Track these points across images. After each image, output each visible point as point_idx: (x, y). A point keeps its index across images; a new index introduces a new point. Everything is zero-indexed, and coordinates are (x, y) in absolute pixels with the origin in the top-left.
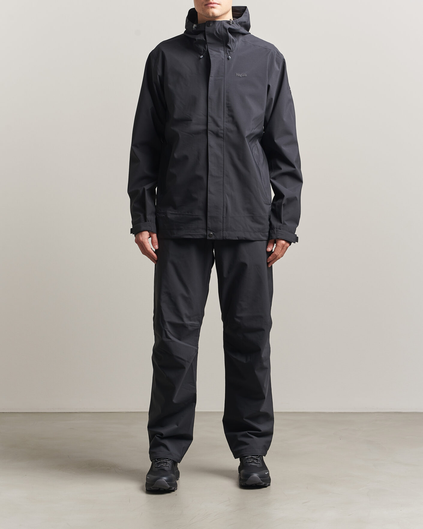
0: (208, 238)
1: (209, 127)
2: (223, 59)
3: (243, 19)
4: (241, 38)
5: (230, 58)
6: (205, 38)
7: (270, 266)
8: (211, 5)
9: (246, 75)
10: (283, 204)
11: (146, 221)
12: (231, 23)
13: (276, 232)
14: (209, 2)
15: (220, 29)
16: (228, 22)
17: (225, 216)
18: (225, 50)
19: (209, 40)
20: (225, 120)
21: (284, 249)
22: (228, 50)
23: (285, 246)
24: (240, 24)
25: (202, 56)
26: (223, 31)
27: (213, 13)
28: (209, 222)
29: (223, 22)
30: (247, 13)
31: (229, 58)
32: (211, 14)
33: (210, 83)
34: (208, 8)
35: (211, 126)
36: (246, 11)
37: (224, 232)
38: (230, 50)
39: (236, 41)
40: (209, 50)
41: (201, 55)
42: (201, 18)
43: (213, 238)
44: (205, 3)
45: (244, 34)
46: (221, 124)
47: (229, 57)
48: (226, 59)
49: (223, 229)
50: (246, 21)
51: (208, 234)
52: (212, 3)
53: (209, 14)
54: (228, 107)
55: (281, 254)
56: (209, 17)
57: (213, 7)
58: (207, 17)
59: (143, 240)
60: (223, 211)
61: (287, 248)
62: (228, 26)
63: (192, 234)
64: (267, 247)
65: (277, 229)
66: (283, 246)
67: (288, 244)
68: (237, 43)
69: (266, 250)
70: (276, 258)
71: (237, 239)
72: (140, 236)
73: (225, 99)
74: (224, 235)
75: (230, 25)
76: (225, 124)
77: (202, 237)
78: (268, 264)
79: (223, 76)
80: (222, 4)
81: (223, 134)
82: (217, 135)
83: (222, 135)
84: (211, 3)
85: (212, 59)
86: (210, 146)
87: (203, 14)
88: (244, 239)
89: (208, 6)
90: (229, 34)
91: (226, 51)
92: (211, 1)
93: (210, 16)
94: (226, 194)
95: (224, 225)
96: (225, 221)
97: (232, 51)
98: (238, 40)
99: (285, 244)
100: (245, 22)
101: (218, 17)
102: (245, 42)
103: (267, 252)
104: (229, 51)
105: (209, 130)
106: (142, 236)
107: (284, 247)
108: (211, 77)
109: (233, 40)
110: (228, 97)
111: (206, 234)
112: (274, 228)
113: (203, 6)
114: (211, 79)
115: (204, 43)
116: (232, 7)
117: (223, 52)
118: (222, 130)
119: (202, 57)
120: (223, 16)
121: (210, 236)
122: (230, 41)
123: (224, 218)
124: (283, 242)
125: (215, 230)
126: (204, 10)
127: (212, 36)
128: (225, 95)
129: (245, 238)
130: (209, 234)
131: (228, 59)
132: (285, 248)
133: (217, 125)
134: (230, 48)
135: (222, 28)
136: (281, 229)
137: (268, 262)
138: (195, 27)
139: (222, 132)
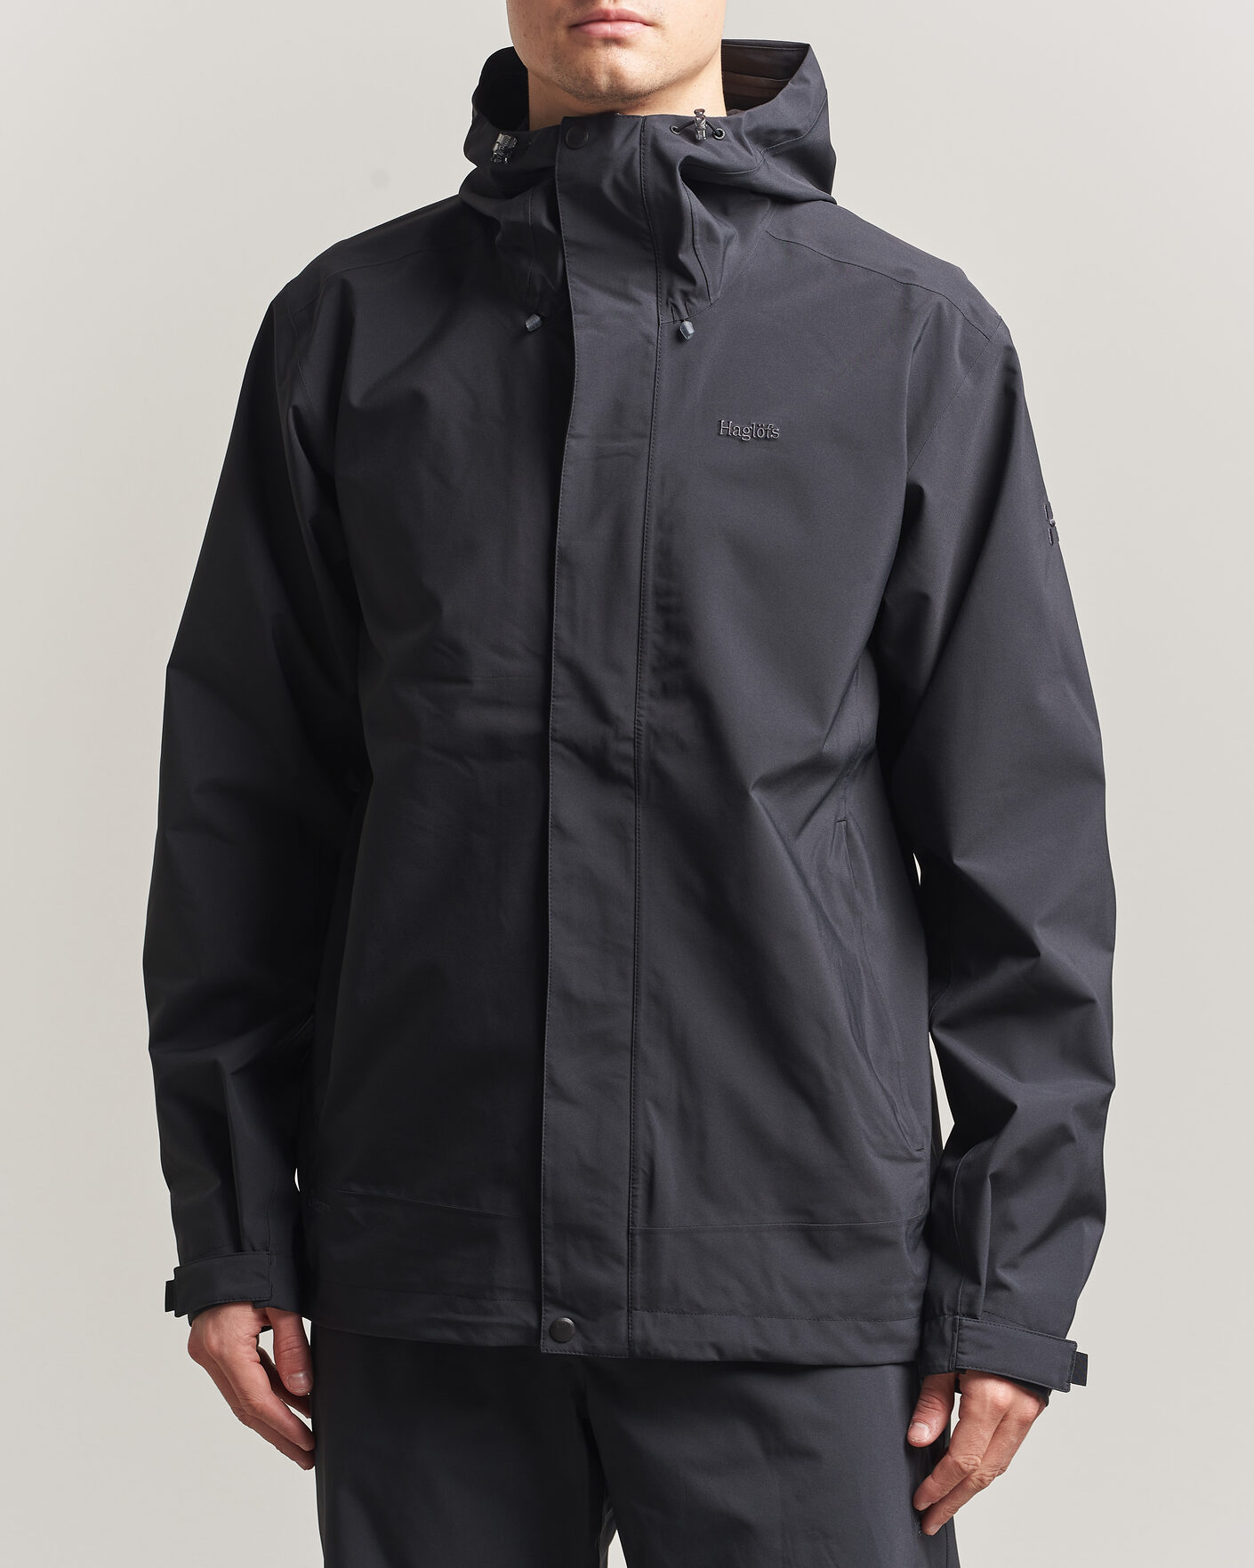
0: (548, 1346)
1: (557, 723)
2: (648, 339)
3: (780, 111)
4: (767, 221)
5: (691, 331)
6: (554, 217)
7: (933, 1530)
8: (607, 28)
9: (777, 432)
10: (991, 1171)
11: (239, 1248)
12: (702, 135)
13: (948, 1334)
14: (595, 9)
15: (636, 164)
16: (687, 128)
17: (640, 1225)
18: (665, 285)
19: (573, 225)
20: (646, 687)
21: (1010, 1431)
22: (680, 285)
23: (1014, 1416)
24: (767, 139)
25: (537, 319)
26: (649, 174)
27: (614, 75)
28: (550, 1261)
29: (658, 126)
30: (806, 81)
31: (686, 332)
32: (603, 81)
33: (568, 470)
34: (588, 43)
35: (569, 715)
36: (804, 70)
37: (641, 1315)
38: (688, 287)
39: (729, 240)
40: (574, 284)
41: (529, 316)
42: (543, 102)
43: (574, 1346)
44: (574, 15)
45: (784, 201)
46: (619, 703)
47: (688, 325)
48: (667, 334)
49: (631, 1299)
50: (799, 126)
51: (546, 1325)
52: (613, 17)
53: (589, 78)
54: (663, 609)
55: (992, 1459)
56: (593, 94)
57: (617, 41)
58: (578, 95)
59: (226, 1351)
60: (632, 1196)
61: (1025, 1425)
62: (680, 149)
63: (462, 1318)
64: (909, 1421)
65: (955, 1313)
66: (1003, 1416)
67: (1028, 1405)
68: (734, 250)
69: (901, 1440)
70: (965, 1486)
71: (712, 1355)
72: (210, 1326)
73: (650, 567)
74: (638, 1334)
75: (695, 141)
76: (644, 704)
77: (510, 1338)
78: (921, 1517)
79: (642, 436)
80: (668, 21)
81: (635, 763)
82: (598, 765)
83: (627, 769)
84: (605, 18)
85: (581, 336)
86: (558, 827)
87: (555, 77)
88: (754, 1357)
89: (589, 33)
90: (688, 197)
91: (670, 294)
92: (606, 2)
93: (597, 86)
94: (650, 1106)
95: (639, 1275)
96: (639, 1256)
97: (704, 294)
98: (744, 236)
99: (1011, 1407)
100: (793, 133)
101: (640, 97)
102: (789, 246)
103: (911, 1450)
104: (685, 295)
105: (554, 740)
106: (218, 1327)
107: (1006, 1424)
108: (573, 437)
109: (709, 229)
110: (665, 552)
111: (534, 1323)
112: (942, 1310)
113: (561, 34)
114: (577, 448)
115: (549, 245)
116: (724, 42)
117: (649, 300)
118: (629, 739)
119: (532, 322)
120: (670, 95)
121: (557, 1332)
122: (688, 235)
123: (638, 1239)
124: (999, 1392)
125: (589, 1304)
126: (560, 57)
127: (591, 201)
128: (652, 542)
129: (758, 1352)
130: (553, 1326)
131: (679, 337)
132: (1012, 1425)
133: (600, 711)
134: (690, 279)
135: (649, 159)
136: (980, 1313)
137: (923, 1506)
138: (506, 151)
139: (627, 748)
